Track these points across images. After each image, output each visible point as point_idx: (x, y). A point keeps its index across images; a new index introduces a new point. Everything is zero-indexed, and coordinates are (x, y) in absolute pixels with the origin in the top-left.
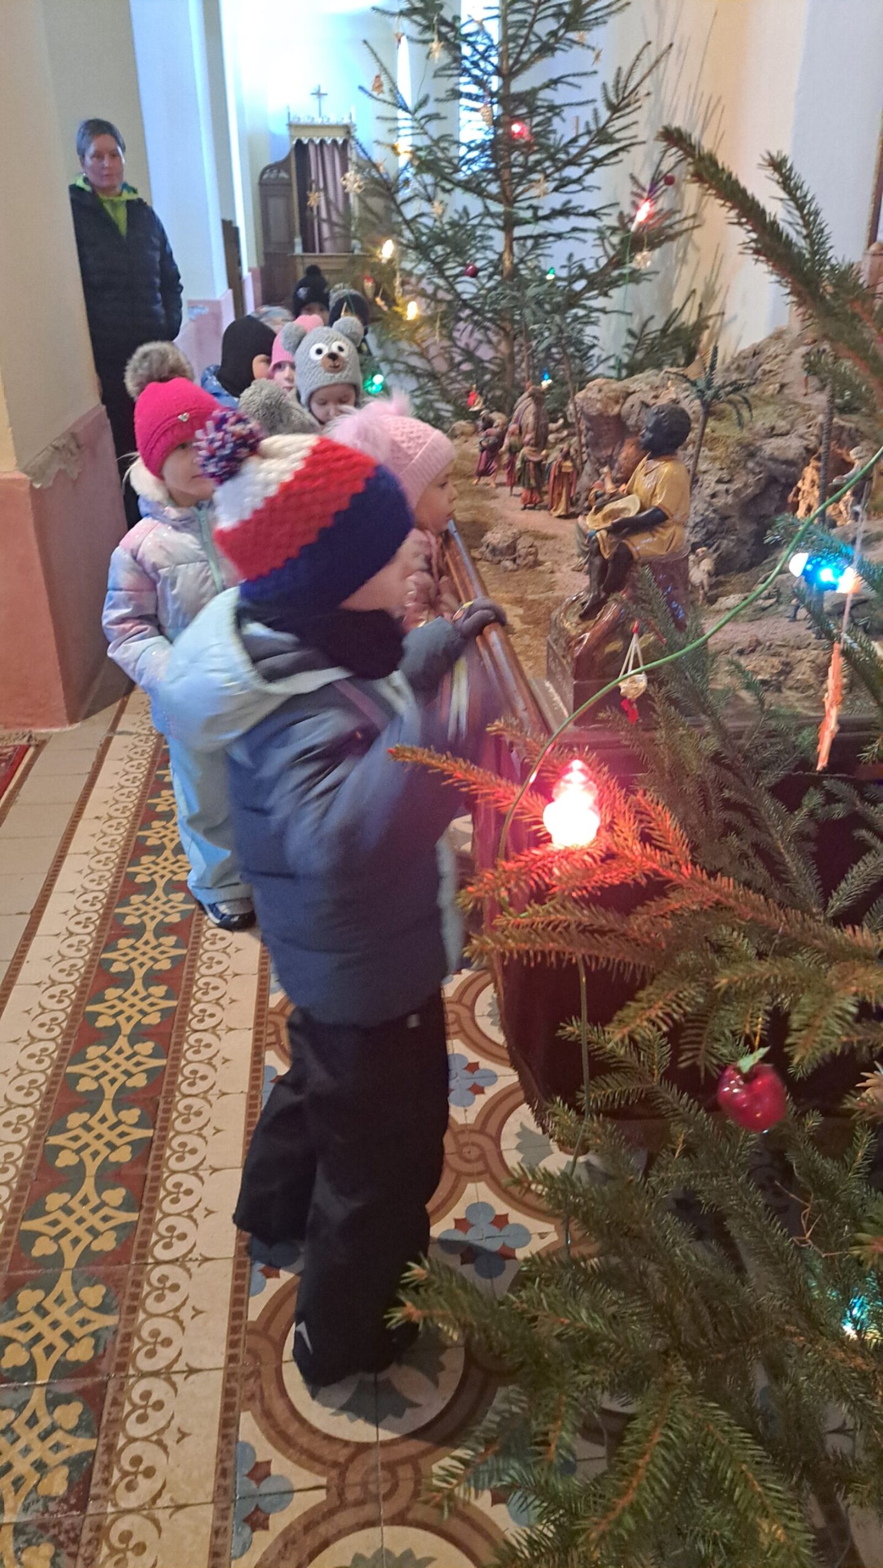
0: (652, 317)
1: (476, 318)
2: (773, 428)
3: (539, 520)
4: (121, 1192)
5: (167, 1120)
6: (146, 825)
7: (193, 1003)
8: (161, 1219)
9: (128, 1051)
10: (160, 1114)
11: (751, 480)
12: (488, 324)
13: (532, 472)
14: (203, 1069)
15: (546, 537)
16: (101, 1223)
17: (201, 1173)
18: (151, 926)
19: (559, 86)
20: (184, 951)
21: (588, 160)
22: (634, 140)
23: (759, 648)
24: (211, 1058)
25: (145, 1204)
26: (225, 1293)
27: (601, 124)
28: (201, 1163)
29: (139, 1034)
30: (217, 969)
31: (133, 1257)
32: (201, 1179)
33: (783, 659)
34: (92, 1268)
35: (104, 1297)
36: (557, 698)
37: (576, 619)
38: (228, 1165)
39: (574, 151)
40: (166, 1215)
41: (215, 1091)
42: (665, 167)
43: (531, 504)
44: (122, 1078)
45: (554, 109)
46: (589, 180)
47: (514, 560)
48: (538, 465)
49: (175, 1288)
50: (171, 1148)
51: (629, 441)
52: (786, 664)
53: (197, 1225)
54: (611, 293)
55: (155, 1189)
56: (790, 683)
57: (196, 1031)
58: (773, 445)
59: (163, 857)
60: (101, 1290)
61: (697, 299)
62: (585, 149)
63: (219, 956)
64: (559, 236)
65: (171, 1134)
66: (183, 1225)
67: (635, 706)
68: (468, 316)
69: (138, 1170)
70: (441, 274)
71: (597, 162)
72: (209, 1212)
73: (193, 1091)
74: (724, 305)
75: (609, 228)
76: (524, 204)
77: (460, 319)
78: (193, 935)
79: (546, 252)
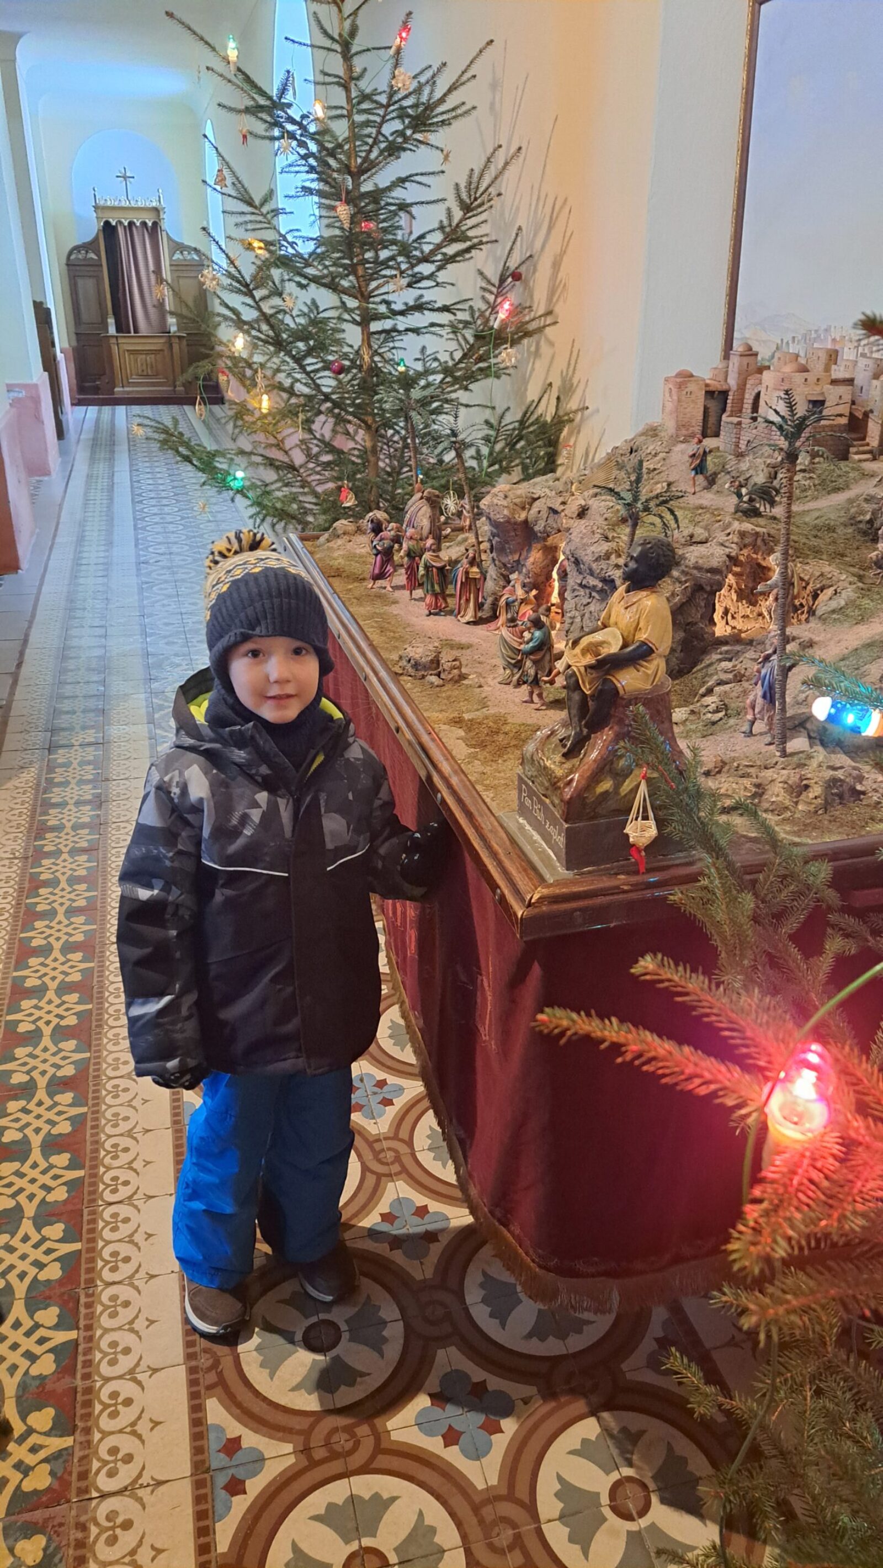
0: (508, 408)
1: (336, 411)
2: (691, 536)
3: (446, 626)
4: (50, 1412)
5: (91, 1316)
6: (21, 963)
7: (102, 1170)
8: (101, 1440)
9: (35, 1237)
10: (83, 1311)
11: (678, 588)
12: (350, 418)
13: (436, 577)
14: (125, 1250)
15: (461, 647)
16: (31, 1456)
17: (139, 1377)
18: (42, 1082)
19: (407, 184)
20: (84, 1109)
21: (439, 257)
22: (484, 239)
23: (725, 769)
24: (132, 1235)
25: (80, 1424)
26: (188, 1525)
27: (454, 224)
28: (138, 1364)
29: (45, 1216)
30: (124, 1127)
31: (74, 1491)
32: (139, 1383)
33: (755, 780)
34: (27, 1517)
35: (45, 1550)
36: (537, 837)
37: (558, 758)
38: (169, 1363)
39: (427, 248)
40: (105, 1434)
41: (141, 1274)
42: (512, 264)
43: (436, 611)
44: (33, 1271)
45: (404, 207)
46: (442, 276)
47: (439, 675)
48: (441, 569)
49: (127, 1525)
50: (101, 1351)
51: (537, 546)
52: (758, 786)
53: (143, 1442)
54: (471, 387)
55: (88, 1404)
56: (765, 805)
57: (111, 1204)
58: (696, 554)
59: (46, 999)
60: (40, 1541)
61: (554, 393)
62: (439, 247)
63: (124, 1112)
64: (416, 331)
65: (99, 1333)
66: (127, 1444)
67: (643, 853)
68: (330, 411)
69: (66, 1382)
70: (303, 368)
71: (451, 259)
72: (156, 1424)
73: (116, 1277)
74: (583, 399)
75: (460, 321)
76: (378, 299)
77: (320, 412)
78: (91, 1088)
79: (397, 344)
